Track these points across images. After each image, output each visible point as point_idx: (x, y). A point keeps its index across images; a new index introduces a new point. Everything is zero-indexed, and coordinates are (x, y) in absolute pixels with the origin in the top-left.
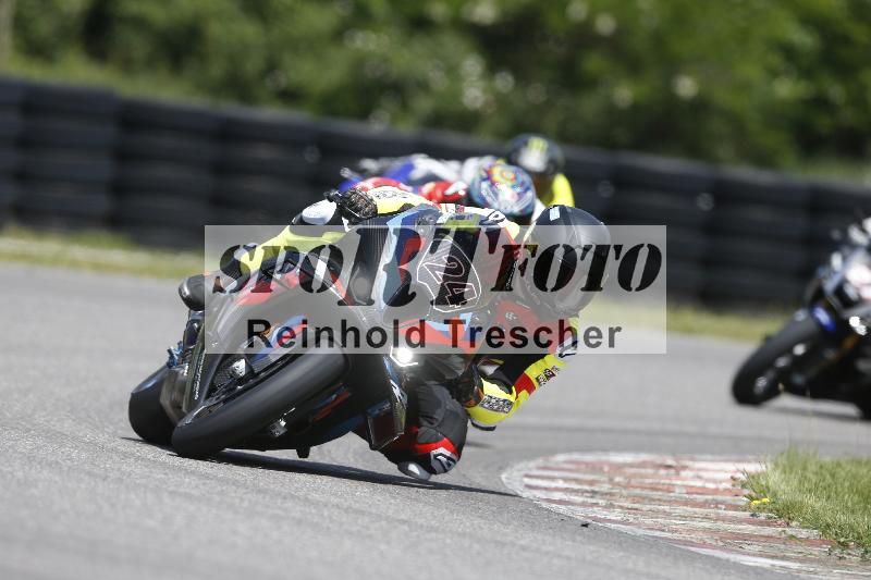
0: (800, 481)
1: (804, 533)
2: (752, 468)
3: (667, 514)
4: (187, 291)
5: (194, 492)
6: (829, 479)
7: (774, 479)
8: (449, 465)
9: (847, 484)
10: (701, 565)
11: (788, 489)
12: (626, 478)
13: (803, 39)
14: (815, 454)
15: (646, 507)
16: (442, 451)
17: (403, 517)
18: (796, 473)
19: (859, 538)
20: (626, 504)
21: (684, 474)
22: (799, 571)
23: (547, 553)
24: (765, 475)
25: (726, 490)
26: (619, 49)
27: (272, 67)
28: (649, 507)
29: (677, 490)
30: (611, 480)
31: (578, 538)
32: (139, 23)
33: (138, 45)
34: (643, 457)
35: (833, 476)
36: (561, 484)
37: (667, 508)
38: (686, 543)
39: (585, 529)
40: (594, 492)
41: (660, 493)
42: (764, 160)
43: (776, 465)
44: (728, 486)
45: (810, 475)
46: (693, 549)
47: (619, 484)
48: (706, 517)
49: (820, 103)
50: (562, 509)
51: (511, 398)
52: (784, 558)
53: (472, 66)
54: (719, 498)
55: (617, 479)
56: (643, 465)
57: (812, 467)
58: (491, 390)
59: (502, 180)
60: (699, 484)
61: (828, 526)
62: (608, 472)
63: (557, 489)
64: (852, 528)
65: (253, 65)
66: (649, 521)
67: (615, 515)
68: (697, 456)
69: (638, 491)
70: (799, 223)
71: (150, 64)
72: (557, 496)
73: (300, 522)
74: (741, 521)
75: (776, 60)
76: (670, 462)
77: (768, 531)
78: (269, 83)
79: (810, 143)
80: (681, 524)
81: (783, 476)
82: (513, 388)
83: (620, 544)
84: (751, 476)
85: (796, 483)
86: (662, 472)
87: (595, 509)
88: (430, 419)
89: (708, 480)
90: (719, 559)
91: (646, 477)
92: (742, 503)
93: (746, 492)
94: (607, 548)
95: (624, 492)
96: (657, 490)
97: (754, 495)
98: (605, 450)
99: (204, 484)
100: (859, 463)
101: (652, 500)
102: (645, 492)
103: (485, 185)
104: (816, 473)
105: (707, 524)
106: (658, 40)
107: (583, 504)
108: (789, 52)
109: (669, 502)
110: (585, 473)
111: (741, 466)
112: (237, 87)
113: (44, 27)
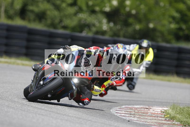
1: (177, 123)
2: (165, 109)
3: (147, 119)
4: (33, 67)
6: (182, 111)
7: (170, 111)
9: (186, 112)
11: (173, 113)
12: (138, 111)
13: (177, 15)
14: (179, 106)
16: (86, 100)
17: (89, 119)
18: (175, 110)
19: (189, 124)
20: (138, 117)
21: (150, 110)
24: (168, 110)
26: (136, 17)
27: (61, 21)
28: (143, 117)
29: (149, 114)
31: (127, 124)
32: (32, 11)
33: (32, 16)
34: (141, 106)
36: (123, 112)
38: (151, 125)
39: (129, 122)
40: (131, 114)
42: (168, 42)
43: (171, 108)
44: (160, 113)
47: (136, 112)
48: (155, 119)
49: (180, 29)
50: (124, 118)
51: (101, 89)
53: (105, 21)
54: (158, 115)
56: (141, 108)
57: (178, 109)
58: (96, 87)
60: (154, 112)
61: (182, 121)
62: (134, 110)
63: (123, 113)
64: (187, 122)
65: (57, 21)
66: (143, 120)
67: (136, 119)
68: (153, 106)
69: (140, 114)
70: (176, 55)
71: (34, 20)
72: (123, 115)
73: (67, 120)
74: (162, 120)
75: (171, 20)
76: (147, 107)
77: (169, 122)
78: (61, 25)
79: (178, 38)
80: (150, 121)
81: (172, 110)
83: (136, 125)
84: (165, 110)
85: (175, 112)
86: (146, 109)
87: (131, 118)
88: (84, 94)
89: (156, 111)
91: (142, 111)
92: (163, 116)
93: (164, 114)
95: (138, 114)
96: (145, 113)
97: (166, 115)
98: (133, 105)
99: (46, 112)
100: (189, 107)
101: (143, 116)
102: (142, 114)
103: (117, 48)
104: (179, 110)
105: (155, 121)
106: (145, 15)
107: (128, 117)
108: (174, 18)
109: (147, 116)
110: (129, 110)
111: (163, 108)
112: (53, 25)
113: (11, 12)
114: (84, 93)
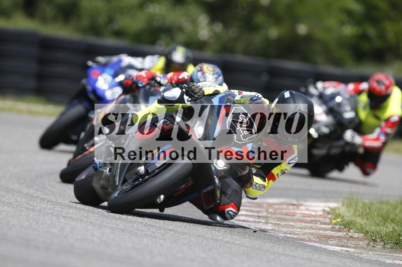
0: (354, 211)
1: (356, 235)
2: (333, 205)
3: (293, 227)
5: (75, 217)
6: (368, 210)
7: (343, 210)
8: (234, 216)
9: (376, 213)
10: (308, 250)
11: (349, 215)
12: (274, 210)
13: (357, 7)
14: (361, 199)
15: (283, 223)
16: (231, 209)
18: (353, 207)
19: (382, 237)
20: (274, 222)
21: (301, 208)
22: (354, 253)
23: (238, 244)
24: (339, 208)
25: (320, 215)
26: (271, 12)
27: (111, 20)
28: (285, 223)
29: (298, 215)
30: (267, 211)
31: (252, 237)
33: (49, 11)
34: (282, 200)
35: (370, 209)
36: (244, 213)
37: (293, 224)
38: (301, 239)
39: (255, 233)
40: (259, 217)
41: (290, 217)
42: (338, 63)
43: (344, 204)
44: (321, 213)
45: (359, 208)
46: (305, 243)
47: (271, 213)
48: (311, 228)
49: (364, 37)
50: (245, 224)
51: (265, 184)
52: (347, 247)
53: (203, 20)
54: (318, 219)
55: (270, 210)
56: (282, 204)
57: (360, 205)
58: (257, 180)
59: (208, 72)
60: (307, 212)
61: (367, 232)
62: (266, 207)
63: (242, 215)
65: (102, 20)
66: (284, 230)
67: (269, 227)
68: (307, 200)
69: (279, 216)
71: (54, 19)
72: (242, 218)
74: (326, 230)
75: (343, 17)
76: (294, 202)
77: (340, 234)
78: (109, 28)
79: (359, 55)
80: (299, 230)
81: (347, 209)
82: (266, 179)
83: (272, 240)
84: (332, 209)
85: (353, 212)
86: (291, 207)
87: (260, 224)
89: (312, 211)
90: (317, 247)
91: (284, 209)
92: (327, 222)
93: (330, 216)
94: (265, 242)
95: (274, 216)
96: (289, 215)
97: (333, 217)
98: (264, 197)
100: (382, 203)
101: (286, 220)
102: (283, 216)
103: (200, 74)
104: (362, 208)
105: (311, 231)
106: (289, 8)
107: (254, 222)
108: (350, 14)
109: (294, 221)
110: (255, 207)
111: (327, 204)
112: (95, 30)
113: (6, 2)
114: (226, 193)
